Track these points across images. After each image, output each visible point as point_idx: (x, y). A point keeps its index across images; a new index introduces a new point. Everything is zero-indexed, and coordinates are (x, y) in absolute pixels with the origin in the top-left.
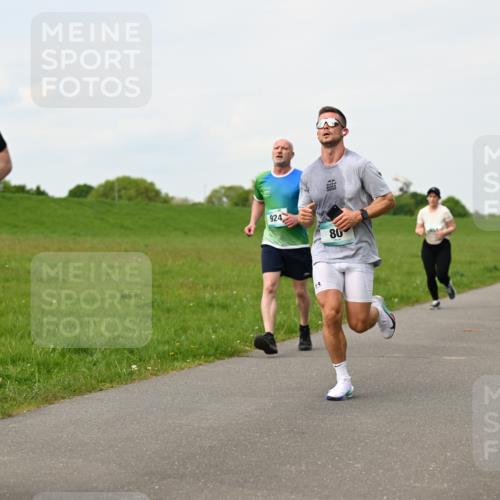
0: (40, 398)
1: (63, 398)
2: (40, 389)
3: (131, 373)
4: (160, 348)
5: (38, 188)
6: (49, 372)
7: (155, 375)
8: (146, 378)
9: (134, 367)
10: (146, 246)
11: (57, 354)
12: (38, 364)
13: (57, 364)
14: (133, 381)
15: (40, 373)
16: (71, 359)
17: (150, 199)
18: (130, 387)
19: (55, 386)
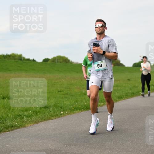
0: (34, 122)
1: (41, 122)
2: (34, 119)
3: (61, 114)
4: (70, 107)
5: (33, 59)
6: (37, 114)
7: (68, 115)
8: (65, 116)
9: (62, 112)
10: (65, 76)
11: (39, 109)
12: (33, 112)
13: (39, 112)
14: (62, 117)
15: (34, 114)
16: (43, 110)
17: (67, 62)
18: (61, 118)
19: (38, 118)
